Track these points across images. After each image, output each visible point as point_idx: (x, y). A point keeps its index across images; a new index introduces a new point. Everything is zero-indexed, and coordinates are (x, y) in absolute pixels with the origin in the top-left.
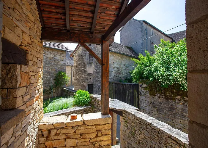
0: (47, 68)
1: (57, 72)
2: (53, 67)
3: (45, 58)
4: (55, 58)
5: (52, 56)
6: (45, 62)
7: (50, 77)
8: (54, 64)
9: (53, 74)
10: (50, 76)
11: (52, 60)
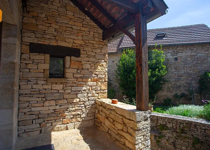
0: (187, 69)
1: (202, 73)
2: (196, 67)
3: (183, 57)
4: (198, 55)
5: (193, 54)
6: (183, 62)
7: (192, 80)
8: (196, 63)
9: (196, 76)
10: (191, 78)
11: (194, 58)
